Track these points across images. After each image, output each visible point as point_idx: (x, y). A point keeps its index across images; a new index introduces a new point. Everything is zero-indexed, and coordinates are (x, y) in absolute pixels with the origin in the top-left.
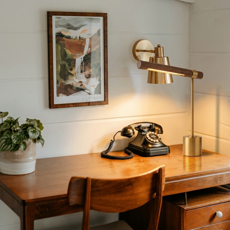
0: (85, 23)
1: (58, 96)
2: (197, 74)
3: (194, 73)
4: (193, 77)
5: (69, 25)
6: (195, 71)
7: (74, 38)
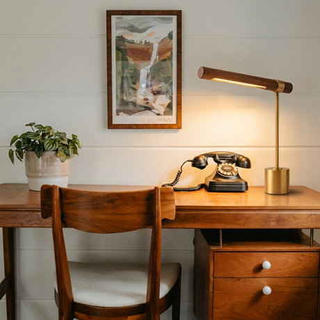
0: (152, 25)
1: (118, 115)
2: (283, 86)
3: (280, 85)
4: (278, 90)
5: (132, 26)
6: (282, 82)
7: (138, 42)
